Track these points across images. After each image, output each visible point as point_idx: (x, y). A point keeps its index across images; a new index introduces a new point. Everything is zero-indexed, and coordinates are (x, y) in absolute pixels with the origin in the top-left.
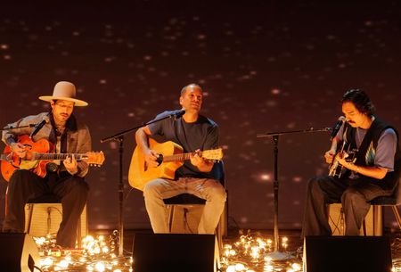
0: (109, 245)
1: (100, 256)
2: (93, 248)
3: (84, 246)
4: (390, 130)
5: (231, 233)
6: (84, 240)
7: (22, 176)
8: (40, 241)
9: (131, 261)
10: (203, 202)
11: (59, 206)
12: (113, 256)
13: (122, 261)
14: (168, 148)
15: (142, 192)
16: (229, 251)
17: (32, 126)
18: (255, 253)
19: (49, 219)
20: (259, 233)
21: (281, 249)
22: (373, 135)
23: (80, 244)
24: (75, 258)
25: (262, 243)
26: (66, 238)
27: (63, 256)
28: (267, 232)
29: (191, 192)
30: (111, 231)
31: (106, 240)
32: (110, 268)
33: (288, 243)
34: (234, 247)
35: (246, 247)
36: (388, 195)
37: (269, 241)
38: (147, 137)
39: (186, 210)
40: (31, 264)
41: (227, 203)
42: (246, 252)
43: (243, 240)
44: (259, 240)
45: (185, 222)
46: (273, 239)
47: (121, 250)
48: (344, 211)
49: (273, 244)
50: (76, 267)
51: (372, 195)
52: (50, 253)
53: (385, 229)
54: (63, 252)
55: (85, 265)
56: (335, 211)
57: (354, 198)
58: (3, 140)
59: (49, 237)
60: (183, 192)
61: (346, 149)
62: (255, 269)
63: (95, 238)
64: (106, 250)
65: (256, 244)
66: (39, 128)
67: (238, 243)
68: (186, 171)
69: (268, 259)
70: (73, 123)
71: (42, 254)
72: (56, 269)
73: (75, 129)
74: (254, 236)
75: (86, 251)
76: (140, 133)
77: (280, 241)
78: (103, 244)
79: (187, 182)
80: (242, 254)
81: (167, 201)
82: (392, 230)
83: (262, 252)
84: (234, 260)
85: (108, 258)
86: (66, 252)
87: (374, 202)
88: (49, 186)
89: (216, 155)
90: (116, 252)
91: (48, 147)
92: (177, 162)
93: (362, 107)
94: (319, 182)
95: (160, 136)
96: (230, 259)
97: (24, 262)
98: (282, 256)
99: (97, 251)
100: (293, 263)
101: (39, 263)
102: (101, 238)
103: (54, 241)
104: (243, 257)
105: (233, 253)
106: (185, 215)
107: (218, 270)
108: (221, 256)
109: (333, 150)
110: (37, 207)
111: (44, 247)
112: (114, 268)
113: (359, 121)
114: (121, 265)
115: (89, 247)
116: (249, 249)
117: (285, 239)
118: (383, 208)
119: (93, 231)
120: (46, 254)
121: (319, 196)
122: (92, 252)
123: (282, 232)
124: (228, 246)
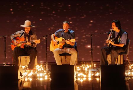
0: (44, 68)
1: (41, 72)
2: (39, 69)
4: (125, 33)
5: (79, 63)
6: (36, 66)
8: (24, 67)
9: (50, 73)
12: (45, 71)
13: (47, 73)
15: (53, 52)
17: (20, 34)
18: (86, 69)
19: (26, 60)
20: (87, 63)
21: (94, 68)
22: (120, 34)
23: (35, 68)
24: (34, 72)
25: (88, 66)
26: (31, 66)
27: (30, 71)
28: (89, 63)
29: (67, 52)
30: (44, 63)
31: (43, 66)
32: (44, 75)
35: (84, 67)
37: (90, 65)
39: (66, 57)
40: (21, 75)
41: (78, 55)
42: (83, 69)
43: (83, 65)
44: (87, 65)
45: (66, 60)
46: (91, 65)
47: (47, 69)
49: (91, 66)
50: (34, 75)
52: (26, 71)
54: (30, 70)
55: (37, 74)
56: (109, 56)
57: (114, 52)
58: (11, 39)
59: (26, 65)
60: (65, 52)
61: (112, 38)
62: (86, 75)
64: (43, 69)
66: (22, 34)
67: (81, 66)
69: (90, 71)
71: (24, 71)
72: (28, 76)
73: (32, 34)
74: (86, 64)
75: (37, 70)
77: (93, 65)
78: (42, 67)
79: (66, 49)
80: (82, 70)
81: (60, 55)
82: (126, 61)
83: (88, 69)
84: (80, 72)
85: (43, 72)
86: (31, 70)
87: (120, 54)
91: (24, 40)
92: (63, 43)
95: (58, 36)
97: (19, 74)
98: (94, 70)
99: (40, 70)
101: (23, 74)
102: (41, 65)
103: (28, 67)
105: (80, 69)
106: (66, 58)
107: (75, 75)
108: (76, 71)
109: (109, 39)
111: (24, 69)
112: (45, 75)
114: (47, 74)
116: (84, 68)
117: (95, 65)
118: (123, 56)
119: (39, 63)
120: (25, 71)
122: (39, 70)
123: (94, 62)
124: (78, 67)
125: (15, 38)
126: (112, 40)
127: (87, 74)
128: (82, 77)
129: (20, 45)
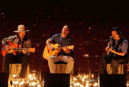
0: (36, 77)
1: (33, 81)
2: (31, 78)
3: (28, 77)
4: (126, 40)
6: (28, 76)
8: (14, 76)
9: (44, 82)
10: (67, 63)
11: (20, 65)
12: (38, 80)
14: (56, 46)
16: (75, 79)
18: (83, 80)
19: (17, 69)
20: (84, 73)
21: (91, 78)
24: (25, 81)
25: (86, 77)
27: (22, 80)
28: (87, 73)
29: (63, 60)
30: (37, 73)
31: (36, 75)
32: (37, 84)
33: (94, 76)
34: (76, 78)
35: (80, 78)
37: (88, 76)
39: (61, 66)
40: (11, 83)
42: (80, 79)
43: (79, 76)
44: (84, 75)
45: (61, 70)
46: (89, 75)
47: (40, 78)
48: (111, 66)
49: (89, 77)
50: (26, 84)
51: (120, 61)
52: (17, 79)
53: (125, 71)
54: (21, 79)
55: (29, 83)
56: (109, 66)
58: (2, 43)
59: (17, 74)
60: (60, 60)
62: (83, 85)
63: (32, 75)
64: (35, 79)
65: (84, 77)
67: (78, 77)
69: (87, 81)
71: (15, 80)
72: (19, 85)
74: (83, 74)
75: (29, 79)
77: (91, 76)
78: (34, 77)
79: (61, 57)
80: (79, 80)
81: (55, 63)
82: (127, 72)
83: (85, 79)
84: (76, 82)
85: (36, 81)
86: (23, 79)
87: (121, 63)
89: (71, 47)
90: (39, 79)
91: (17, 46)
92: (59, 50)
94: (104, 57)
96: (75, 81)
97: (9, 83)
98: (92, 81)
99: (33, 79)
100: (95, 83)
101: (14, 83)
102: (34, 75)
103: (19, 76)
104: (79, 81)
105: (76, 79)
106: (61, 67)
107: (71, 85)
108: (72, 81)
109: (108, 47)
110: (13, 65)
111: (15, 77)
112: (38, 84)
114: (40, 83)
115: (30, 78)
116: (81, 78)
117: (93, 75)
118: (124, 65)
119: (31, 72)
120: (16, 80)
121: (104, 61)
122: (31, 79)
123: (92, 73)
124: (75, 77)
125: (7, 43)
126: (112, 48)
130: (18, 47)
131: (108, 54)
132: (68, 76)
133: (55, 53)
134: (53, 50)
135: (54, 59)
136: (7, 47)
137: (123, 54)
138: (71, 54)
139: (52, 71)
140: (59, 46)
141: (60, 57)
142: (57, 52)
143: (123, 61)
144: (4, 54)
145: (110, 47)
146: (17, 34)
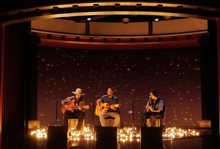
0: (90, 130)
1: (88, 133)
4: (162, 100)
5: (122, 127)
6: (84, 128)
7: (68, 112)
8: (72, 129)
10: (114, 118)
11: (77, 120)
13: (93, 134)
14: (105, 104)
15: (98, 116)
16: (121, 131)
18: (128, 132)
19: (75, 123)
20: (129, 127)
21: (134, 131)
22: (158, 101)
24: (81, 133)
25: (130, 129)
26: (79, 128)
28: (131, 126)
30: (91, 126)
36: (161, 116)
37: (132, 128)
38: (100, 102)
39: (110, 121)
40: (70, 135)
41: (121, 119)
42: (125, 131)
45: (110, 124)
47: (93, 131)
48: (150, 120)
50: (82, 135)
51: (157, 117)
52: (75, 132)
53: (161, 125)
54: (78, 132)
56: (148, 121)
57: (153, 117)
59: (75, 128)
60: (109, 116)
64: (89, 131)
65: (128, 129)
66: (72, 100)
67: (123, 129)
68: (109, 110)
69: (131, 133)
70: (80, 99)
71: (73, 132)
72: (76, 136)
73: (81, 101)
75: (84, 131)
76: (98, 101)
77: (134, 129)
83: (130, 131)
85: (90, 133)
87: (158, 118)
88: (75, 114)
89: (117, 106)
93: (155, 94)
94: (144, 113)
95: (103, 101)
96: (121, 133)
97: (68, 134)
98: (135, 132)
99: (87, 131)
100: (137, 134)
101: (72, 134)
102: (88, 128)
104: (125, 133)
107: (118, 136)
108: (119, 133)
109: (148, 105)
110: (72, 120)
111: (73, 130)
112: (91, 135)
113: (154, 97)
114: (93, 135)
117: (136, 128)
118: (160, 120)
119: (86, 126)
121: (144, 117)
123: (135, 126)
124: (121, 130)
125: (66, 103)
127: (129, 136)
128: (125, 138)
129: (70, 109)
130: (75, 105)
131: (147, 110)
132: (115, 129)
133: (105, 111)
134: (103, 108)
135: (104, 115)
136: (66, 106)
137: (159, 111)
138: (117, 111)
139: (103, 125)
140: (107, 105)
141: (109, 113)
142: (106, 109)
143: (160, 116)
144: (64, 112)
145: (149, 105)
146: (75, 95)
